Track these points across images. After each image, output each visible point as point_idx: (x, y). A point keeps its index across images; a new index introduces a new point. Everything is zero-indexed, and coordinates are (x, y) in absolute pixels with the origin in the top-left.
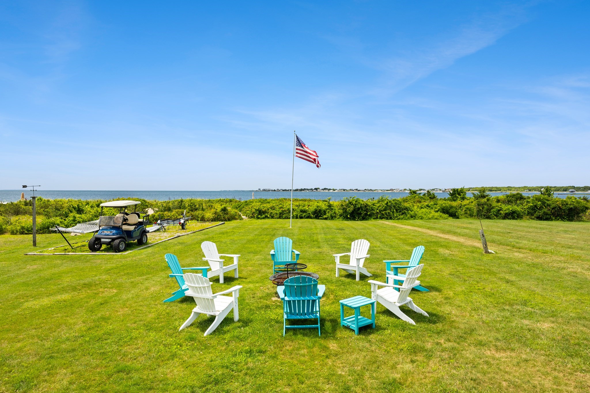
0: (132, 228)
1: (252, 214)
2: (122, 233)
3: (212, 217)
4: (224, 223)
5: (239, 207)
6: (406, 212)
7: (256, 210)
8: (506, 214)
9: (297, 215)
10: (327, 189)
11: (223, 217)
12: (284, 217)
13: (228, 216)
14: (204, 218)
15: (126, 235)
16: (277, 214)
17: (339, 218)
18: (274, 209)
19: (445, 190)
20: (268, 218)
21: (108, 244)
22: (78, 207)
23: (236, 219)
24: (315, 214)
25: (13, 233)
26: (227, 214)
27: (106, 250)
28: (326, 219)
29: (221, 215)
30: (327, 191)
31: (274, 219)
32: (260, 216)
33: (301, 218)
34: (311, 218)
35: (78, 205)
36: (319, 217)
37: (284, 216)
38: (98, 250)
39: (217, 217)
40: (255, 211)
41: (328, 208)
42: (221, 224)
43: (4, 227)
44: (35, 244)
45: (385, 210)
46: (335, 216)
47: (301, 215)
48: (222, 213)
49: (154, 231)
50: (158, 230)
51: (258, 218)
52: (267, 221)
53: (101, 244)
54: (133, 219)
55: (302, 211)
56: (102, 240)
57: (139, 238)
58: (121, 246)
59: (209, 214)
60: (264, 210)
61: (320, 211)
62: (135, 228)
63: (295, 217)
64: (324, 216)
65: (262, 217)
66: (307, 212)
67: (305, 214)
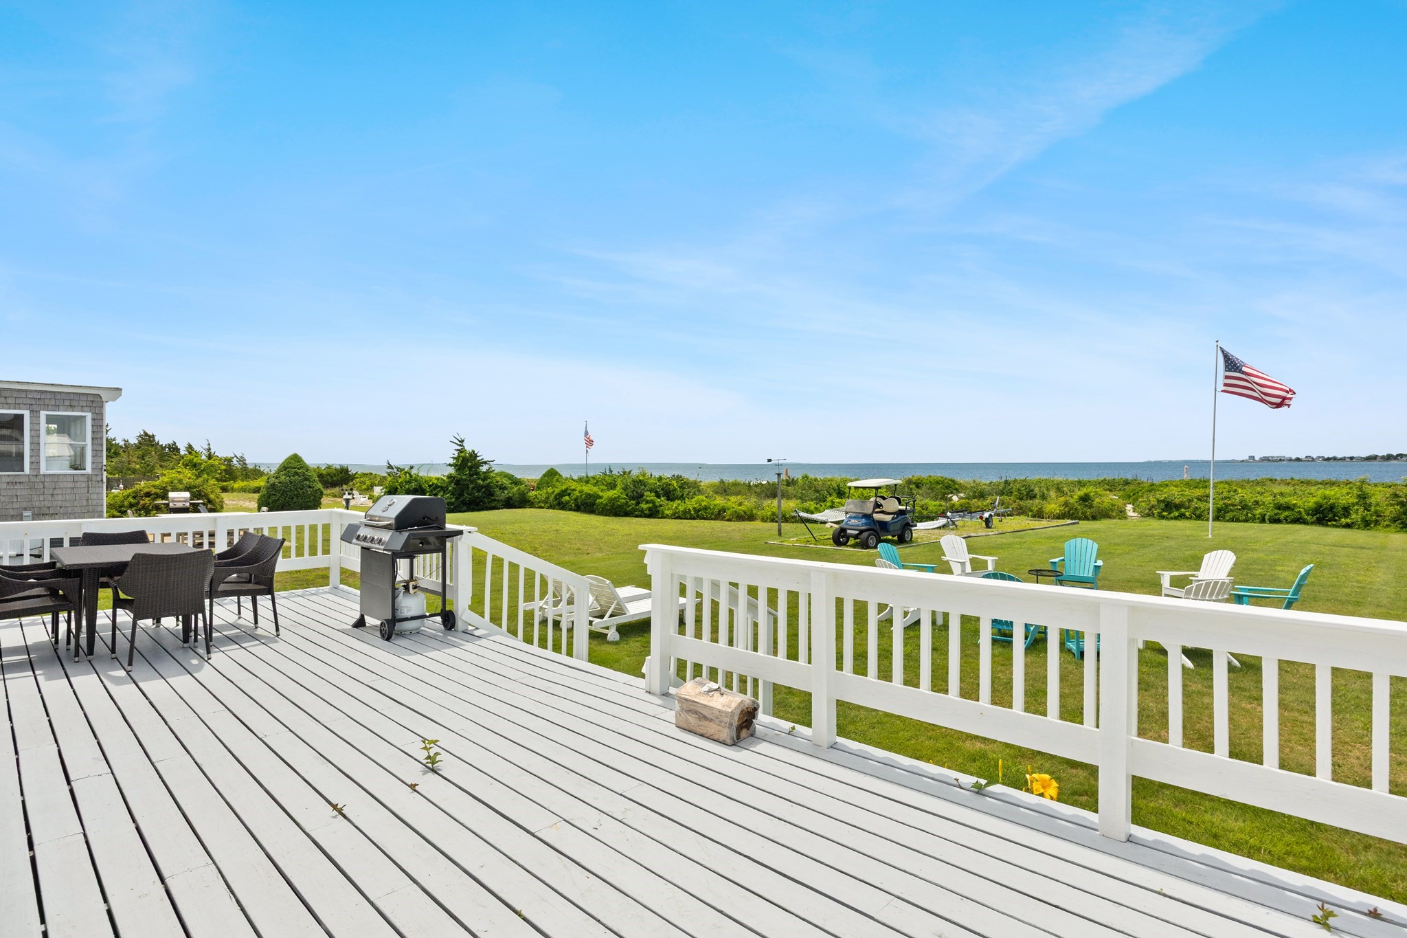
0: (888, 518)
1: (1150, 510)
2: (872, 524)
3: (1058, 511)
4: (1078, 523)
5: (1134, 495)
7: (1158, 501)
9: (1265, 515)
11: (1082, 513)
12: (1227, 518)
13: (1092, 510)
14: (1042, 512)
15: (878, 527)
16: (1211, 511)
17: (1388, 526)
20: (1187, 518)
21: (856, 537)
22: (839, 489)
23: (1109, 517)
24: (1316, 514)
25: (763, 520)
26: (1091, 507)
27: (854, 546)
28: (1348, 526)
29: (1076, 509)
31: (1202, 520)
32: (1165, 514)
33: (1278, 521)
34: (1305, 522)
35: (838, 486)
36: (1330, 521)
37: (1228, 516)
38: (845, 544)
39: (1069, 512)
40: (1156, 503)
41: (1356, 500)
42: (1068, 524)
43: (754, 512)
44: (780, 534)
46: (1377, 521)
47: (1276, 514)
48: (1080, 505)
49: (938, 528)
50: (944, 526)
51: (1163, 517)
52: (1180, 524)
53: (848, 537)
54: (892, 505)
55: (1279, 507)
56: (849, 531)
57: (900, 532)
58: (871, 541)
59: (1053, 506)
60: (1177, 501)
61: (1332, 508)
62: (893, 519)
63: (1258, 518)
64: (1343, 520)
65: (1172, 515)
66: (1293, 510)
67: (1286, 513)
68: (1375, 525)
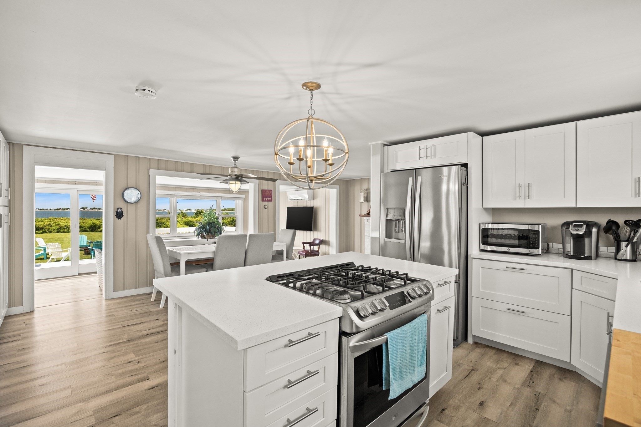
6: (161, 225)
10: (96, 208)
16: (54, 229)
18: (50, 226)
19: (207, 210)
20: (46, 233)
30: (96, 210)
31: (52, 233)
34: (87, 231)
65: (40, 232)
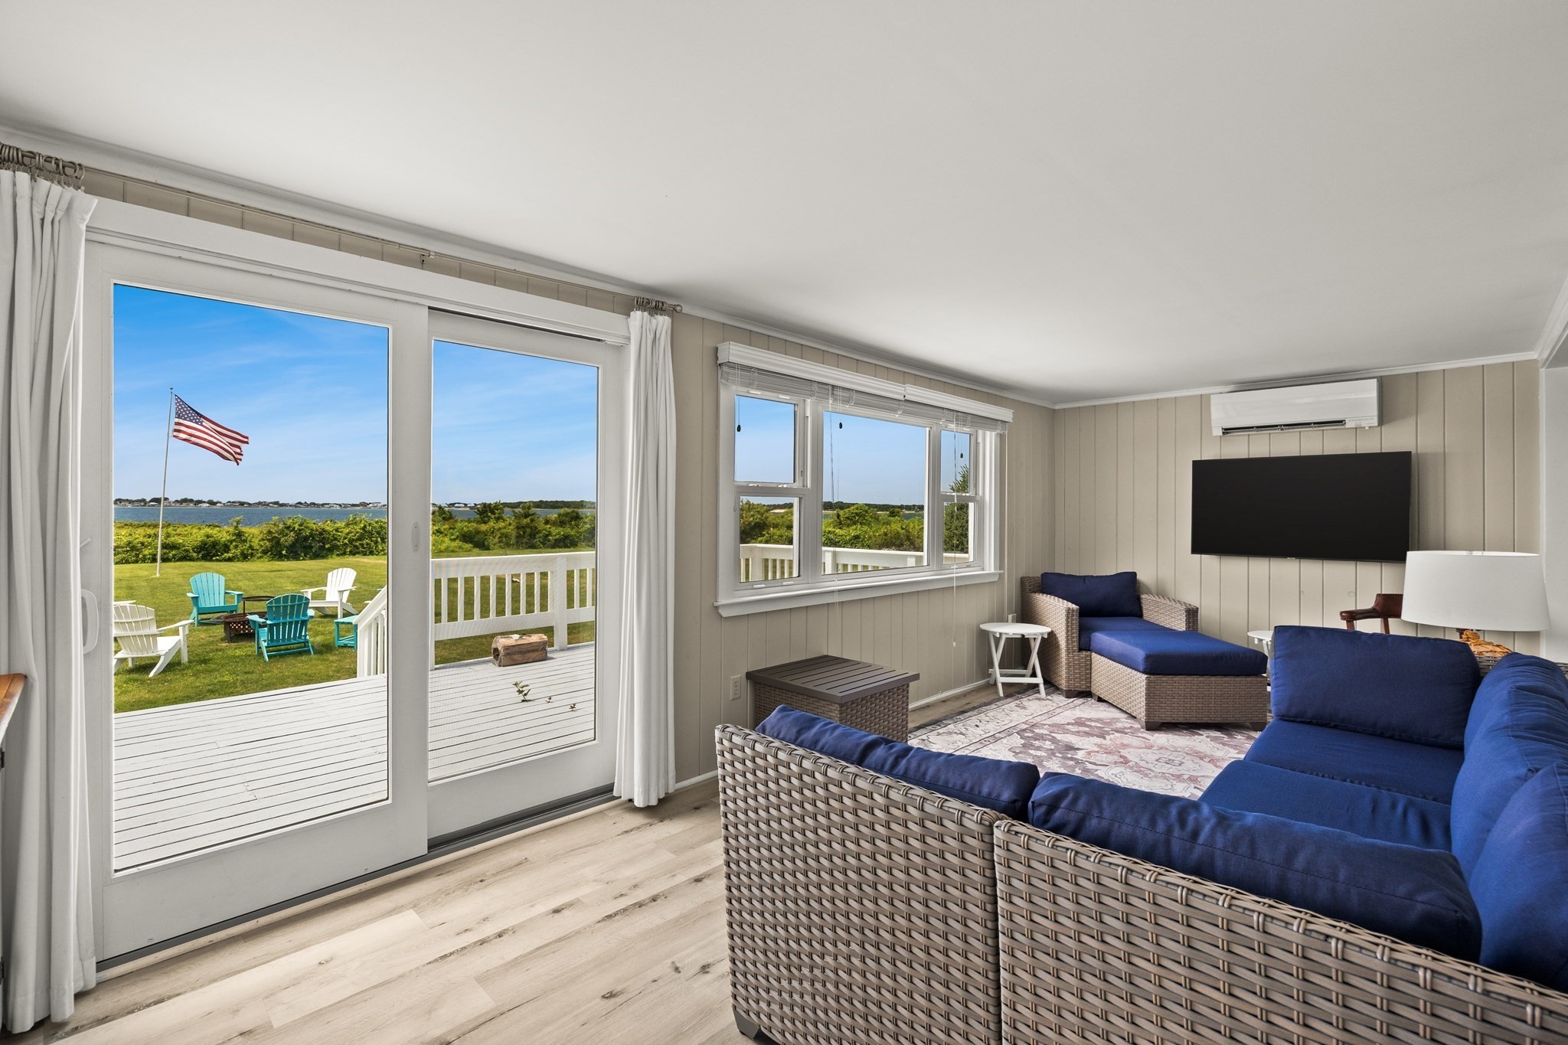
8: (556, 540)
9: (155, 555)
10: (191, 501)
17: (261, 557)
19: (472, 504)
24: (200, 552)
28: (230, 560)
30: (195, 505)
33: (165, 560)
36: (213, 556)
41: (233, 538)
45: (359, 539)
46: (252, 554)
47: (165, 554)
55: (168, 547)
61: (214, 544)
63: (150, 559)
64: (226, 554)
66: (179, 549)
67: (174, 552)
68: (251, 557)
